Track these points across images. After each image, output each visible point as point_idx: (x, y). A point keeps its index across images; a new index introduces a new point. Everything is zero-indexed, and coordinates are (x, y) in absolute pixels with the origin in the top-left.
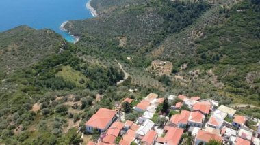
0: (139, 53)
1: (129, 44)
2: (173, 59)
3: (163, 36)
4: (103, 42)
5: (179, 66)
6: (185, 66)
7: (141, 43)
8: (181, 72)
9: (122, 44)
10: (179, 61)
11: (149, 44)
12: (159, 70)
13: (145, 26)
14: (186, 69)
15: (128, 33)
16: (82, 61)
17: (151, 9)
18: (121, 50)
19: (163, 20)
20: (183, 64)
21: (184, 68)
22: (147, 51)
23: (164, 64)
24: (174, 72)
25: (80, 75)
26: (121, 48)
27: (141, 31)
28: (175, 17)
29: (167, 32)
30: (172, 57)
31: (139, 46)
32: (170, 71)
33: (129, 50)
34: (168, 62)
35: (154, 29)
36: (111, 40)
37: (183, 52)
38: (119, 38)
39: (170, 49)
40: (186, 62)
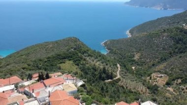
0: (146, 66)
1: (141, 58)
2: (170, 74)
3: (170, 55)
4: (123, 55)
5: (174, 80)
6: (180, 81)
7: (150, 58)
8: (175, 85)
9: (136, 57)
10: (174, 76)
11: (157, 60)
12: (155, 81)
13: (157, 46)
14: (180, 83)
15: (143, 50)
16: (85, 60)
17: (166, 34)
18: (134, 62)
19: (173, 43)
20: (178, 78)
21: (178, 83)
22: (153, 65)
23: (162, 77)
24: (168, 84)
25: (77, 68)
26: (134, 61)
27: (153, 50)
28: (184, 41)
29: (174, 52)
30: (170, 72)
31: (148, 60)
32: (165, 83)
33: (139, 63)
34: (165, 75)
35: (164, 49)
36: (129, 54)
37: (181, 68)
38: (135, 53)
39: (171, 65)
40: (181, 78)
